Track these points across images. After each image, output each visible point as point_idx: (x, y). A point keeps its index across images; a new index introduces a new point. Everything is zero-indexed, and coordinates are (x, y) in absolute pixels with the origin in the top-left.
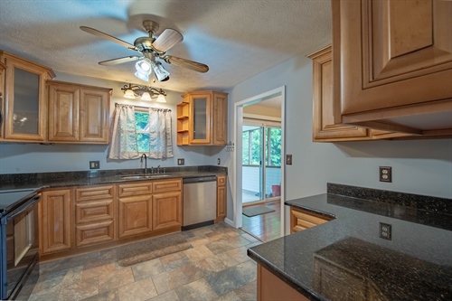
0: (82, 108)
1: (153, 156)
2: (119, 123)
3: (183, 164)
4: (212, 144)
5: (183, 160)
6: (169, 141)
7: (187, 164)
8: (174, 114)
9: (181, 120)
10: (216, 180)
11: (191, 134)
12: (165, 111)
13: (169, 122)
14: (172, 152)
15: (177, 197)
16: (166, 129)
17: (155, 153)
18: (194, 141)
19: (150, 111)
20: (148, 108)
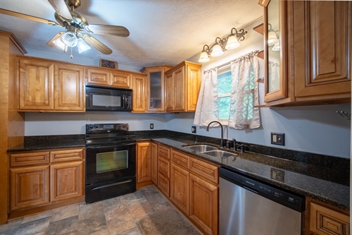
1: (233, 124)
3: (280, 142)
5: (281, 136)
7: (291, 144)
19: (232, 66)
20: (229, 63)
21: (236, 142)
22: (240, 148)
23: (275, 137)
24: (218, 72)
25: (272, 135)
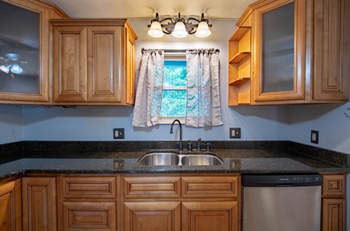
0: (90, 54)
1: (191, 122)
2: (146, 77)
3: (238, 136)
4: (308, 100)
5: (238, 130)
6: (216, 100)
7: (246, 136)
8: (224, 57)
9: (236, 63)
10: (320, 183)
11: (256, 84)
12: (210, 52)
13: (216, 70)
14: (221, 117)
15: (229, 211)
16: (210, 80)
17: (194, 118)
18: (264, 96)
19: (188, 56)
20: (185, 51)
21: (202, 142)
22: (206, 148)
23: (233, 132)
24: (165, 57)
25: (231, 129)
